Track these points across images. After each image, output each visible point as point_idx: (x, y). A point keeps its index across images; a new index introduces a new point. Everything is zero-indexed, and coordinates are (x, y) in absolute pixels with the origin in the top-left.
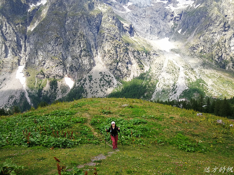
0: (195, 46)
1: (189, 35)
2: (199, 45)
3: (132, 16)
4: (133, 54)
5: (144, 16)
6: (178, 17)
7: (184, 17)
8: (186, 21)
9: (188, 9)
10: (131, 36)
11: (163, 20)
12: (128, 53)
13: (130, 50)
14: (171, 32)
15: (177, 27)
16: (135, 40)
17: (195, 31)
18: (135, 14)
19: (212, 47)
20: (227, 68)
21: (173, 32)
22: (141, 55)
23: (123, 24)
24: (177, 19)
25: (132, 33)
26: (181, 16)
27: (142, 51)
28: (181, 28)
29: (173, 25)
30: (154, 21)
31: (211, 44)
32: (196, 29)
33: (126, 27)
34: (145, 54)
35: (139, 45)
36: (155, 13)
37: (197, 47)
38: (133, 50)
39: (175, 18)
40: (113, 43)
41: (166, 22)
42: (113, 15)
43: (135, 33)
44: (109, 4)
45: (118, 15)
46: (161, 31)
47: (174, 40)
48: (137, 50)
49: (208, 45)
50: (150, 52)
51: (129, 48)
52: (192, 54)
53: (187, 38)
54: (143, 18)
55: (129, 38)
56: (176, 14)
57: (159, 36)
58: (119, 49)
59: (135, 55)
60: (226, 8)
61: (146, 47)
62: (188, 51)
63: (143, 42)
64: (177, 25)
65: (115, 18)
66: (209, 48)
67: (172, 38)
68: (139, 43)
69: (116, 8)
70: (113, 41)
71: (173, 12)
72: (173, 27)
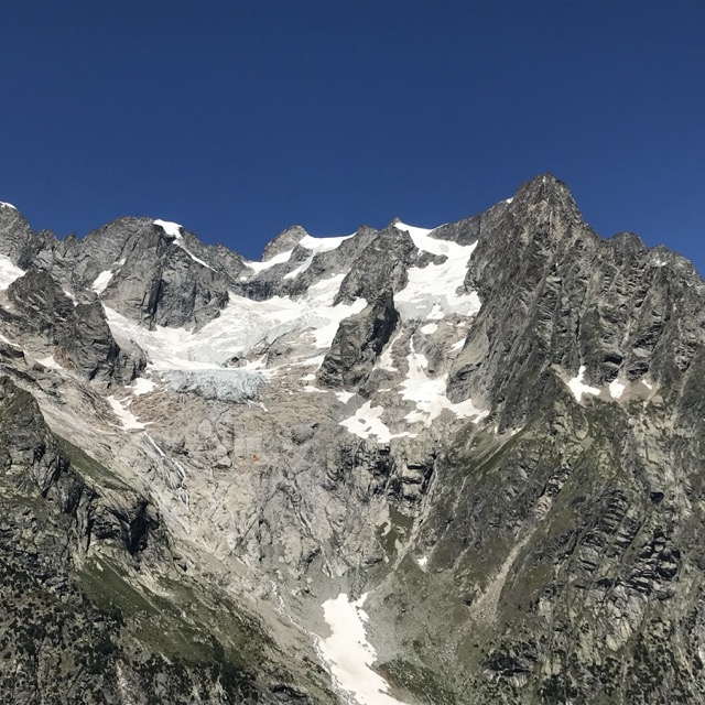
0: (513, 654)
1: (477, 587)
2: (534, 646)
3: (152, 454)
4: (146, 687)
5: (225, 461)
6: (412, 481)
7: (443, 480)
8: (455, 505)
9: (462, 445)
10: (138, 569)
11: (334, 488)
12: (111, 678)
13: (130, 653)
14: (378, 561)
15: (408, 533)
16: (164, 593)
17: (506, 567)
18: (173, 441)
19: (609, 660)
21: (387, 560)
22: (196, 693)
23: (95, 496)
24: (407, 489)
25: (147, 552)
26: (428, 477)
27: (204, 666)
28: (433, 543)
29: (385, 524)
30: (282, 489)
31: (600, 645)
32: (515, 553)
33: (115, 513)
34: (219, 688)
35: (183, 630)
36: (288, 446)
37: (529, 657)
38: (144, 658)
39: (394, 482)
40: (21, 608)
41: (346, 502)
42: (39, 440)
43: (167, 553)
44: (22, 375)
45: (71, 441)
46: (318, 551)
47: (396, 611)
48: (174, 659)
49: (586, 652)
50: (253, 678)
51: (119, 643)
52: (504, 697)
53: (469, 603)
54: (219, 467)
55: (125, 579)
56: (399, 461)
57: (309, 580)
58: (55, 645)
59: (157, 692)
60: (653, 457)
61: (228, 642)
62: (479, 681)
63: (214, 612)
64: (409, 521)
65: (48, 457)
66: (591, 669)
67: (386, 599)
68: (184, 615)
69: (60, 402)
70: (17, 596)
71: (385, 452)
72: (387, 530)
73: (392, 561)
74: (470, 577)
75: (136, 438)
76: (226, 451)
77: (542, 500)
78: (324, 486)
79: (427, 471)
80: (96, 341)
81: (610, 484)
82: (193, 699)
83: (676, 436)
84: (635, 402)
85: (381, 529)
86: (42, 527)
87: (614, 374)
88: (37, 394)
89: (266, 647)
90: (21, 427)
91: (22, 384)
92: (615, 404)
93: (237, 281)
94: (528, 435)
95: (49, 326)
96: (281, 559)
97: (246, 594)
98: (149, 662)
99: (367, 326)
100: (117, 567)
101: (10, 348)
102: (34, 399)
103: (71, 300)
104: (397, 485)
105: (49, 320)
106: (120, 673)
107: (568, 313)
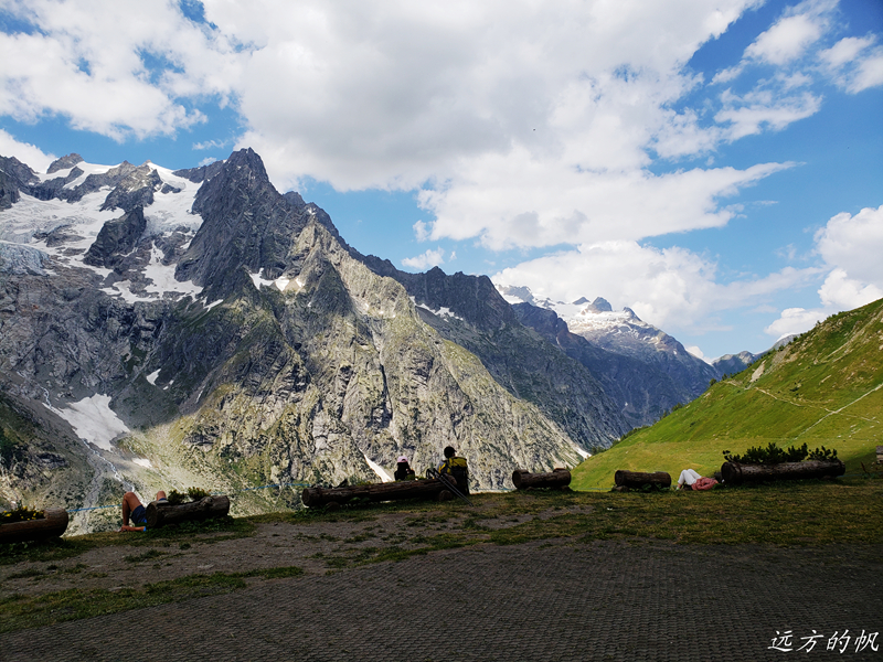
0: (204, 433)
1: (185, 394)
2: (218, 428)
5: (13, 308)
6: (147, 329)
7: (168, 330)
9: (183, 308)
11: (92, 330)
14: (121, 377)
15: (143, 361)
17: (204, 382)
19: (262, 436)
24: (144, 334)
26: (158, 328)
28: (159, 367)
29: (127, 355)
30: (54, 328)
31: (257, 428)
32: (210, 374)
36: (60, 301)
37: (214, 435)
39: (135, 329)
41: (100, 340)
46: (79, 369)
47: (131, 408)
49: (249, 432)
52: (197, 458)
53: (179, 404)
54: (6, 311)
56: (139, 316)
57: (71, 388)
60: (298, 324)
62: (182, 449)
64: (144, 354)
66: (250, 441)
67: (125, 400)
71: (131, 310)
72: (128, 358)
73: (130, 378)
74: (181, 388)
76: (11, 301)
77: (231, 344)
78: (85, 329)
79: (158, 323)
81: (272, 337)
83: (312, 312)
84: (291, 292)
85: (125, 357)
87: (280, 275)
89: (36, 429)
92: (279, 292)
93: (26, 184)
94: (225, 306)
96: (51, 374)
97: (23, 395)
99: (124, 228)
104: (137, 332)
107: (256, 235)
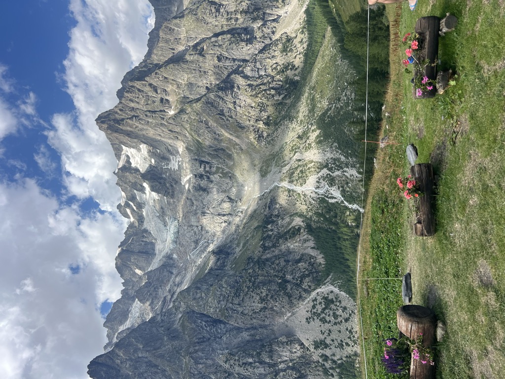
0: (257, 136)
1: (237, 147)
3: (198, 251)
4: (269, 248)
5: (200, 228)
6: (205, 167)
7: (205, 157)
8: (212, 153)
9: (192, 151)
10: (234, 254)
11: (208, 192)
12: (267, 260)
13: (260, 254)
14: (230, 178)
15: (221, 168)
16: (241, 245)
17: (231, 137)
18: (193, 245)
20: (297, 78)
21: (230, 175)
22: (271, 233)
23: (211, 269)
24: (208, 169)
25: (229, 251)
26: (204, 162)
27: (263, 231)
28: (224, 160)
29: (219, 175)
33: (217, 262)
34: (269, 226)
35: (253, 238)
36: (195, 208)
38: (261, 250)
39: (205, 173)
40: (247, 290)
41: (212, 188)
42: (193, 289)
43: (229, 245)
44: (172, 296)
45: (193, 278)
46: (228, 196)
47: (245, 172)
48: (261, 240)
49: (256, 113)
50: (266, 216)
51: (257, 258)
54: (201, 230)
55: (237, 257)
56: (198, 171)
58: (258, 278)
59: (271, 245)
61: (256, 224)
62: (265, 146)
63: (247, 229)
64: (218, 168)
65: (199, 285)
67: (242, 175)
68: (248, 238)
69: (181, 283)
70: (243, 291)
71: (196, 176)
75: (192, 257)
76: (196, 228)
79: (201, 162)
80: (160, 273)
82: (273, 234)
83: (187, 81)
84: (176, 94)
85: (220, 177)
86: (221, 285)
87: (167, 100)
88: (179, 290)
90: (189, 295)
91: (175, 296)
92: (177, 100)
93: (137, 227)
94: (188, 129)
95: (155, 289)
97: (241, 219)
98: (262, 248)
99: (152, 182)
100: (234, 260)
101: (163, 301)
102: (180, 292)
103: (146, 283)
105: (153, 289)
106: (265, 257)
